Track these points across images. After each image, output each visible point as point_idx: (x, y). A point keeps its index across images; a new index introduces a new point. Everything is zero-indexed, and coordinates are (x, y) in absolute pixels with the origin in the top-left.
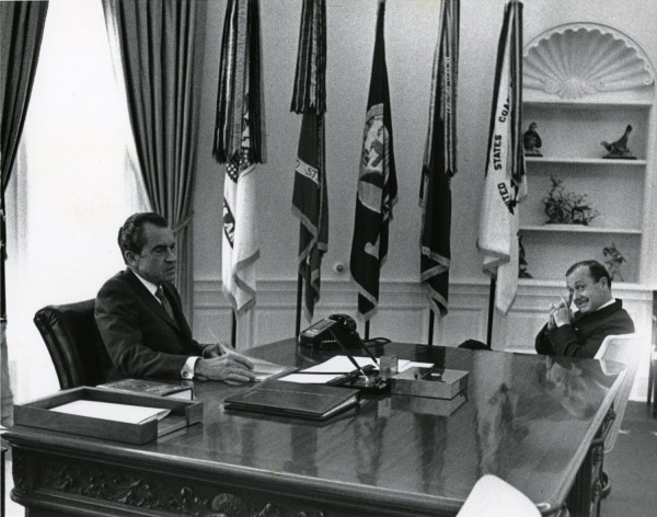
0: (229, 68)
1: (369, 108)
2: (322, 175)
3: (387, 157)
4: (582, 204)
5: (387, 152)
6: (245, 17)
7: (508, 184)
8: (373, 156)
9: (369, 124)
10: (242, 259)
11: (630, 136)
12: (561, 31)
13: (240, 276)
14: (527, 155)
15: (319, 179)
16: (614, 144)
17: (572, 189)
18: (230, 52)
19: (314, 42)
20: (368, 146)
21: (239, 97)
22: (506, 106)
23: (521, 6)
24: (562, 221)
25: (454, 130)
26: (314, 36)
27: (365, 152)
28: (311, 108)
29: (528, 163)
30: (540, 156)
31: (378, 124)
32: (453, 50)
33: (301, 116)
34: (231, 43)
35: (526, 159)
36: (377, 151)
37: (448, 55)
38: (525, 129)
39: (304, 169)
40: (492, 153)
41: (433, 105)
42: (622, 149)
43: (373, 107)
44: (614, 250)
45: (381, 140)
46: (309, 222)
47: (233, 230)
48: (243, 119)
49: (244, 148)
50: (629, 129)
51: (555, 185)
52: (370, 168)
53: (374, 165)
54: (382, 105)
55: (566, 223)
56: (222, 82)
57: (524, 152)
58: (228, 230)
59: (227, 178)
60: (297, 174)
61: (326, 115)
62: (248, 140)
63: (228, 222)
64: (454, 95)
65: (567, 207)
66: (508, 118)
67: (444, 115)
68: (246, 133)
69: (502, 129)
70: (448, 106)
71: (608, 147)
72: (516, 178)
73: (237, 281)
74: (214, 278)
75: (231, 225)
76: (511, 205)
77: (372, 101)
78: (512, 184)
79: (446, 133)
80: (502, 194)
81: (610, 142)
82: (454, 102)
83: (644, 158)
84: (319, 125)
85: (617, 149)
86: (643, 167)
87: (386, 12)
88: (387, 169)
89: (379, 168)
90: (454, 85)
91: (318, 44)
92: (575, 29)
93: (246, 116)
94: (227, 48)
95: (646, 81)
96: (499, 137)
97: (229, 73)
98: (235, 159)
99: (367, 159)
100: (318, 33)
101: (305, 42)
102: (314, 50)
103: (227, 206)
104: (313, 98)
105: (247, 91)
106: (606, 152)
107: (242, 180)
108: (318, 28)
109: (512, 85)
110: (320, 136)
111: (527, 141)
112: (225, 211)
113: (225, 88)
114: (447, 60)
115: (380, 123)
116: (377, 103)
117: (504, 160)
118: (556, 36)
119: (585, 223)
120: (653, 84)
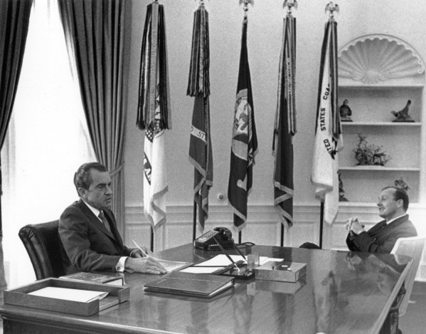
0: (146, 67)
1: (238, 92)
2: (208, 136)
3: (250, 123)
4: (380, 152)
5: (250, 120)
6: (156, 34)
7: (330, 140)
8: (241, 123)
9: (238, 102)
10: (156, 192)
11: (410, 107)
12: (363, 40)
13: (155, 204)
14: (342, 121)
15: (206, 139)
16: (400, 112)
17: (373, 143)
18: (147, 57)
19: (201, 50)
20: (238, 117)
21: (153, 86)
22: (328, 89)
23: (336, 24)
24: (367, 163)
25: (294, 106)
26: (201, 46)
27: (236, 121)
28: (200, 93)
29: (343, 126)
30: (351, 121)
31: (244, 102)
32: (292, 53)
33: (194, 98)
34: (147, 51)
35: (341, 123)
36: (243, 120)
37: (289, 57)
38: (341, 104)
39: (196, 132)
40: (319, 120)
41: (280, 89)
42: (405, 116)
43: (240, 91)
44: (402, 182)
45: (246, 113)
46: (200, 167)
47: (150, 173)
48: (155, 101)
49: (157, 120)
50: (409, 102)
51: (362, 140)
52: (239, 131)
53: (242, 129)
54: (246, 90)
55: (369, 165)
56: (142, 77)
57: (340, 119)
58: (147, 173)
59: (146, 139)
60: (192, 136)
61: (211, 98)
62: (159, 115)
63: (147, 168)
64: (294, 83)
65: (369, 154)
66: (329, 97)
67: (287, 95)
68: (158, 110)
69: (325, 104)
70: (289, 91)
71: (396, 115)
72: (336, 135)
73: (153, 206)
74: (141, 205)
75: (149, 170)
76: (333, 153)
77: (240, 87)
78: (333, 140)
79: (289, 108)
80: (326, 146)
81: (397, 111)
82: (293, 87)
83: (419, 121)
84: (205, 104)
85: (401, 116)
86: (419, 127)
87: (248, 29)
88: (251, 132)
89: (245, 131)
90: (293, 76)
91: (204, 51)
92: (372, 38)
93: (158, 99)
94: (145, 54)
95: (419, 71)
96: (324, 109)
97: (146, 71)
98: (151, 127)
99: (238, 126)
100: (204, 44)
101: (195, 50)
102: (202, 55)
103: (146, 157)
104: (201, 86)
105: (158, 82)
106: (395, 118)
107: (156, 140)
108: (204, 41)
109: (332, 75)
110: (207, 111)
111: (342, 112)
112: (145, 161)
113: (143, 80)
114: (288, 60)
115: (246, 102)
116: (243, 89)
117: (327, 123)
118: (359, 43)
119: (382, 164)
120: (424, 72)
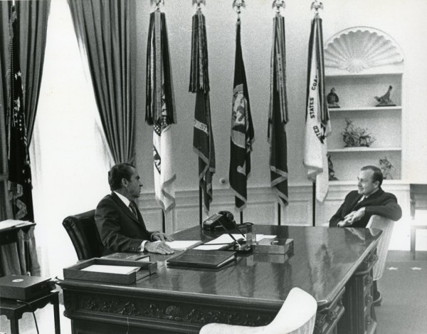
0: (152, 70)
1: (234, 87)
2: (209, 128)
3: (247, 115)
4: (365, 134)
5: (247, 112)
6: (160, 39)
7: (319, 126)
8: (239, 115)
9: (235, 96)
10: (166, 180)
11: (392, 92)
12: (346, 33)
13: (165, 190)
15: (208, 131)
16: (382, 98)
17: (359, 126)
18: (152, 61)
19: (200, 51)
20: (235, 109)
21: (158, 86)
22: (316, 81)
23: (321, 20)
24: (353, 145)
25: (286, 97)
26: (200, 47)
27: (234, 113)
28: (201, 89)
29: (330, 112)
31: (240, 96)
32: (282, 50)
33: (195, 94)
34: (152, 55)
35: (329, 110)
36: (240, 112)
37: (279, 53)
39: (199, 125)
40: (309, 109)
41: (272, 82)
42: (387, 100)
43: (237, 86)
44: (386, 160)
45: (243, 106)
46: (204, 157)
47: (160, 164)
48: (162, 99)
49: (163, 116)
50: (391, 88)
51: (348, 124)
52: (237, 122)
53: (240, 120)
54: (242, 85)
55: (356, 146)
56: (148, 78)
58: (157, 164)
59: (155, 134)
60: (195, 129)
61: (210, 93)
62: (165, 111)
63: (157, 159)
64: (284, 76)
65: (356, 137)
66: (317, 87)
67: (279, 88)
68: (164, 107)
69: (314, 94)
70: (280, 83)
71: (379, 100)
72: (324, 122)
73: (163, 192)
74: (152, 192)
75: (158, 161)
76: (322, 139)
77: (237, 82)
78: (322, 126)
79: (281, 99)
80: (316, 132)
81: (379, 96)
82: (284, 80)
83: (400, 105)
84: (206, 99)
85: (383, 101)
86: (400, 110)
87: (241, 30)
88: (248, 122)
89: (243, 122)
90: (284, 70)
91: (203, 52)
92: (355, 31)
93: (164, 97)
94: (150, 58)
95: (398, 59)
96: (312, 99)
97: (152, 73)
98: (159, 123)
99: (236, 117)
100: (202, 46)
101: (195, 52)
102: (201, 56)
103: (155, 150)
104: (201, 84)
105: (163, 83)
107: (163, 134)
108: (202, 43)
109: (319, 67)
110: (207, 106)
111: (330, 99)
112: (155, 153)
113: (150, 81)
114: (279, 56)
115: (242, 95)
116: (239, 84)
117: (316, 112)
118: (344, 36)
119: (367, 146)
120: (403, 60)
